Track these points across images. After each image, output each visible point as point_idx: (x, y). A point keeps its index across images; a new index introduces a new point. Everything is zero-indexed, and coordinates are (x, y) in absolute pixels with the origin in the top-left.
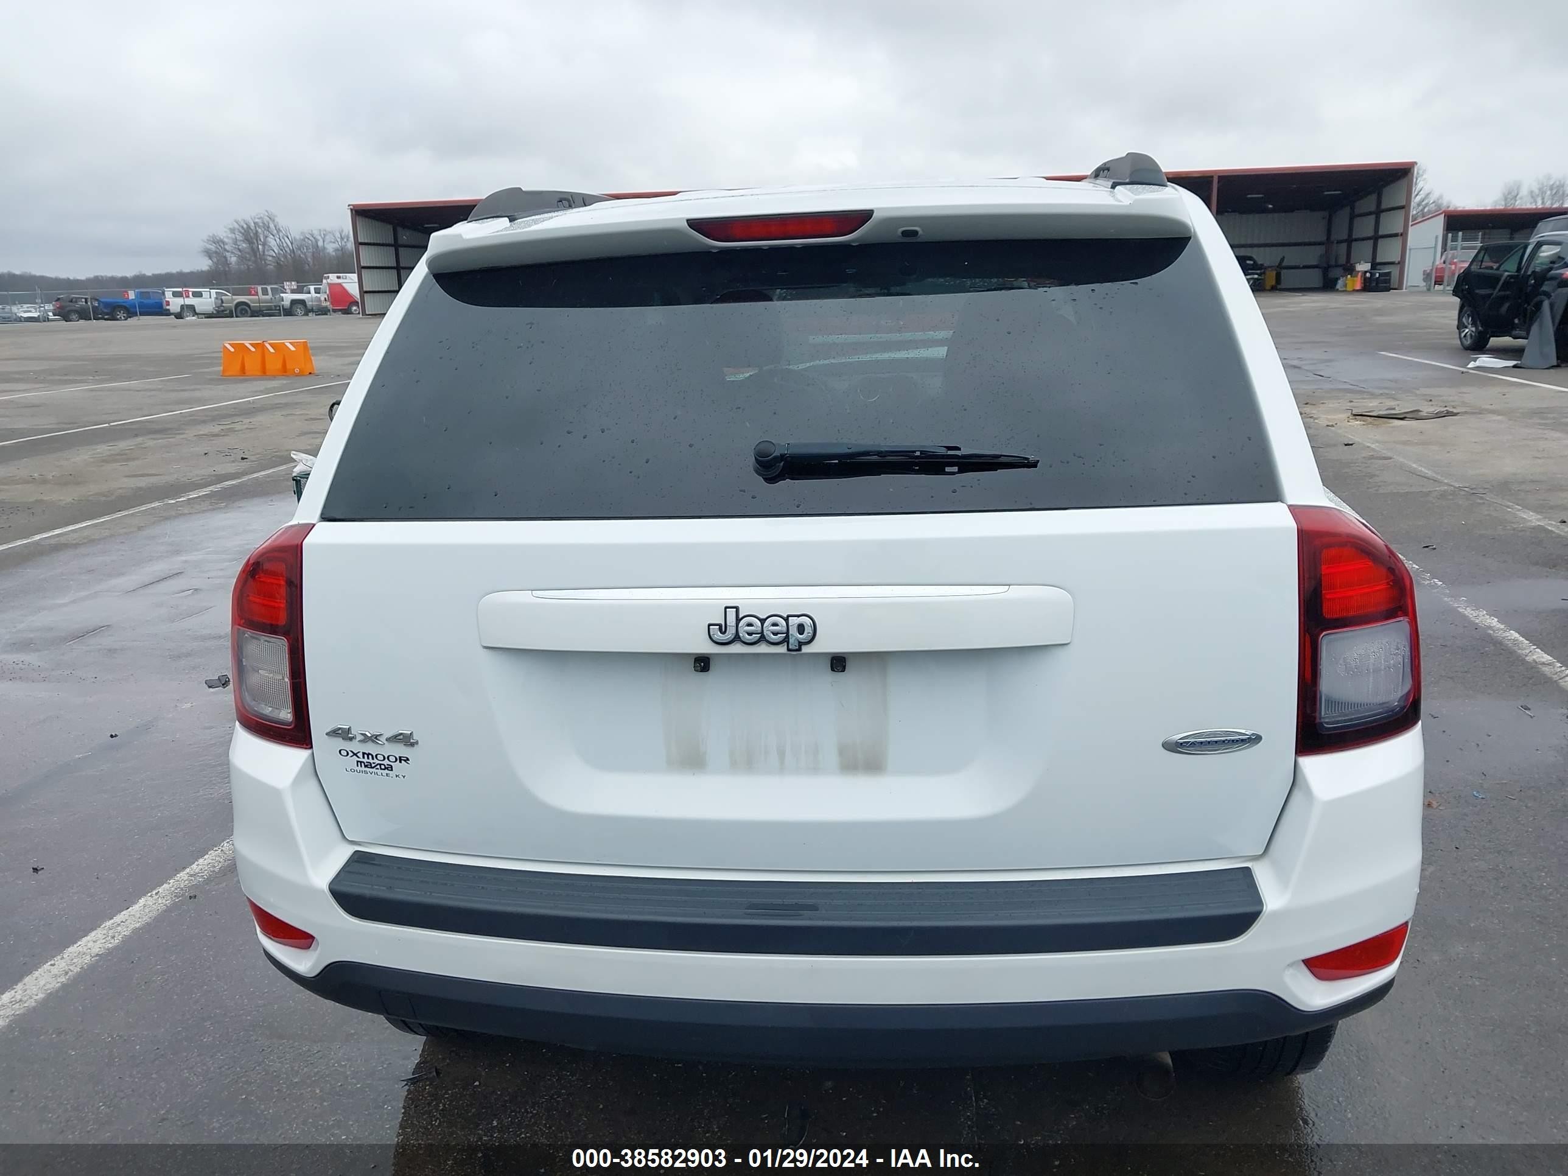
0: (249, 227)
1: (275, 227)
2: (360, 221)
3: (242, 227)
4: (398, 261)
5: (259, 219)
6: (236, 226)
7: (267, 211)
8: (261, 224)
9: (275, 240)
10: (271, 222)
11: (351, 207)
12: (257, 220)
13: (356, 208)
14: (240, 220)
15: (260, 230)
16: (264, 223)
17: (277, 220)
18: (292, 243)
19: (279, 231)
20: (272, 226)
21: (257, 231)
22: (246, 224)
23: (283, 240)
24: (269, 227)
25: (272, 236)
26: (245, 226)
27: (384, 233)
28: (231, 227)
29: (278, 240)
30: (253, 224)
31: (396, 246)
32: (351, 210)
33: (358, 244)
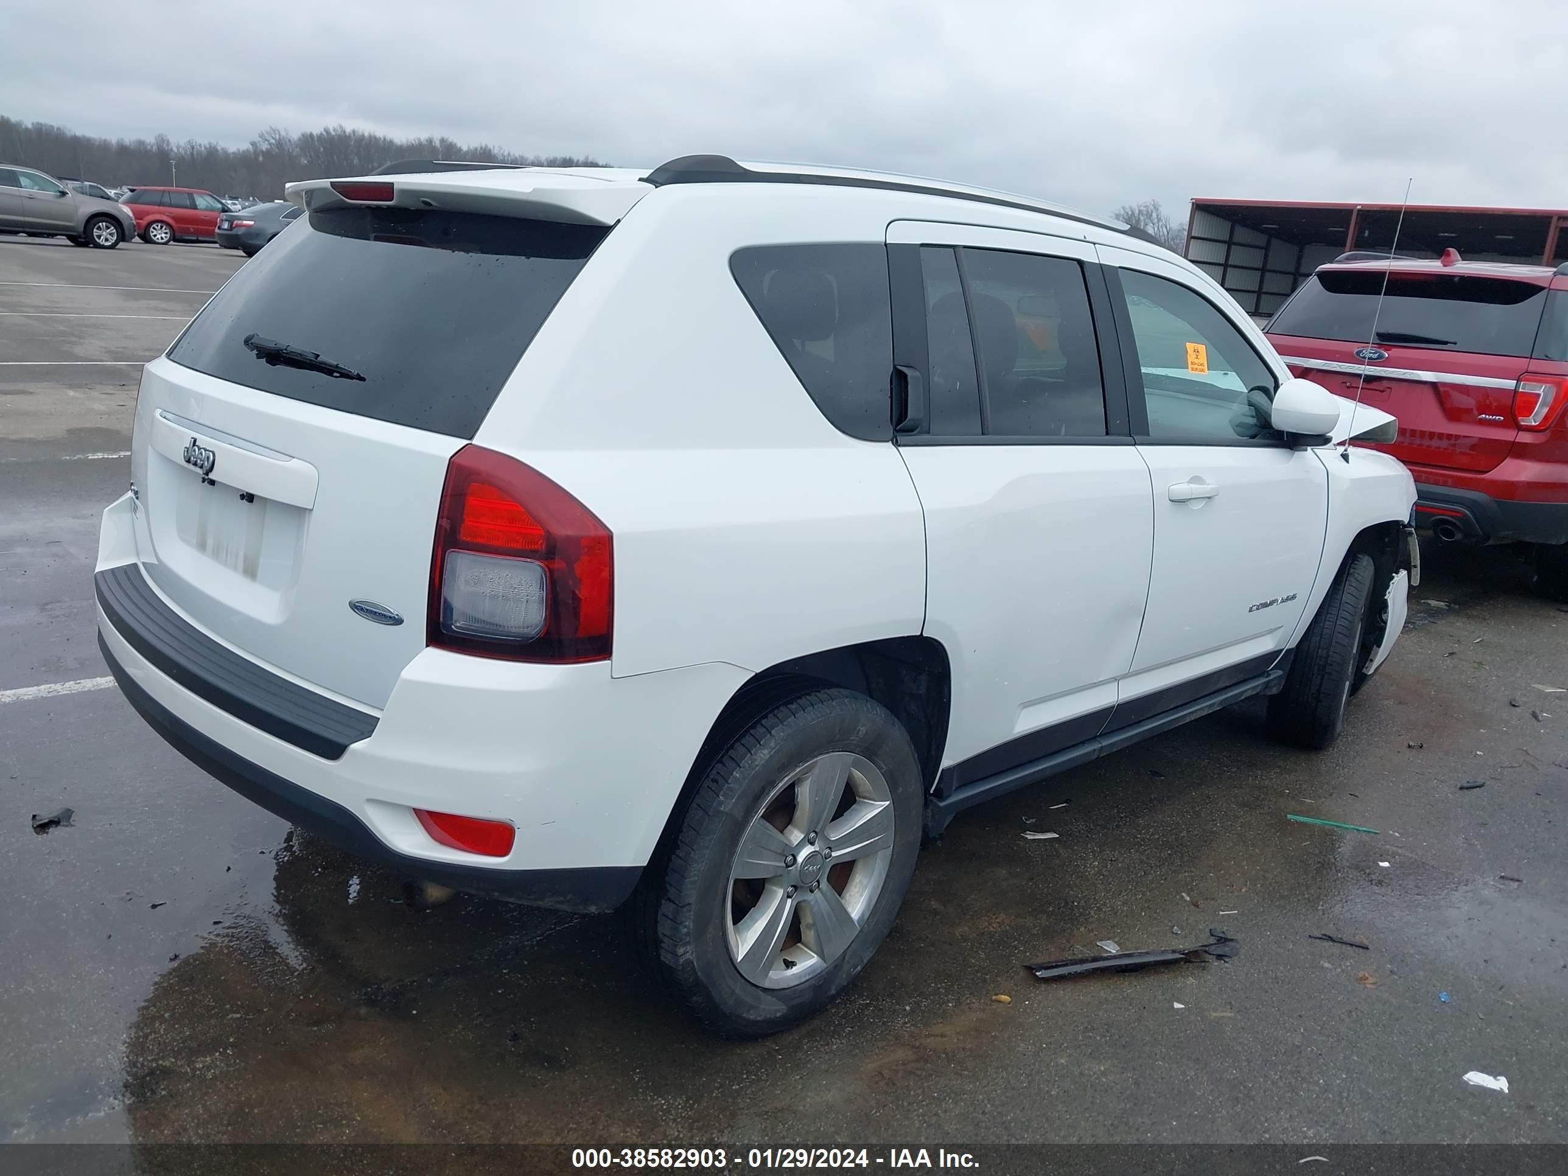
0: (1133, 214)
1: (1157, 215)
2: (1198, 215)
3: (1128, 213)
4: (1227, 259)
5: (1144, 207)
6: (1122, 212)
7: (1154, 200)
8: (1145, 212)
9: (1154, 228)
10: (1154, 211)
11: (1194, 201)
12: (1142, 208)
13: (1198, 203)
14: (1127, 207)
15: (1142, 218)
16: (1148, 212)
17: (1160, 209)
18: (1168, 233)
19: (1159, 220)
20: (1154, 215)
21: (1139, 219)
22: (1132, 211)
23: (1161, 229)
24: (1151, 215)
25: (1151, 225)
26: (1130, 213)
27: (1221, 229)
28: (1117, 212)
29: (1156, 229)
30: (1137, 212)
31: (1230, 243)
32: (1193, 204)
33: (1191, 237)
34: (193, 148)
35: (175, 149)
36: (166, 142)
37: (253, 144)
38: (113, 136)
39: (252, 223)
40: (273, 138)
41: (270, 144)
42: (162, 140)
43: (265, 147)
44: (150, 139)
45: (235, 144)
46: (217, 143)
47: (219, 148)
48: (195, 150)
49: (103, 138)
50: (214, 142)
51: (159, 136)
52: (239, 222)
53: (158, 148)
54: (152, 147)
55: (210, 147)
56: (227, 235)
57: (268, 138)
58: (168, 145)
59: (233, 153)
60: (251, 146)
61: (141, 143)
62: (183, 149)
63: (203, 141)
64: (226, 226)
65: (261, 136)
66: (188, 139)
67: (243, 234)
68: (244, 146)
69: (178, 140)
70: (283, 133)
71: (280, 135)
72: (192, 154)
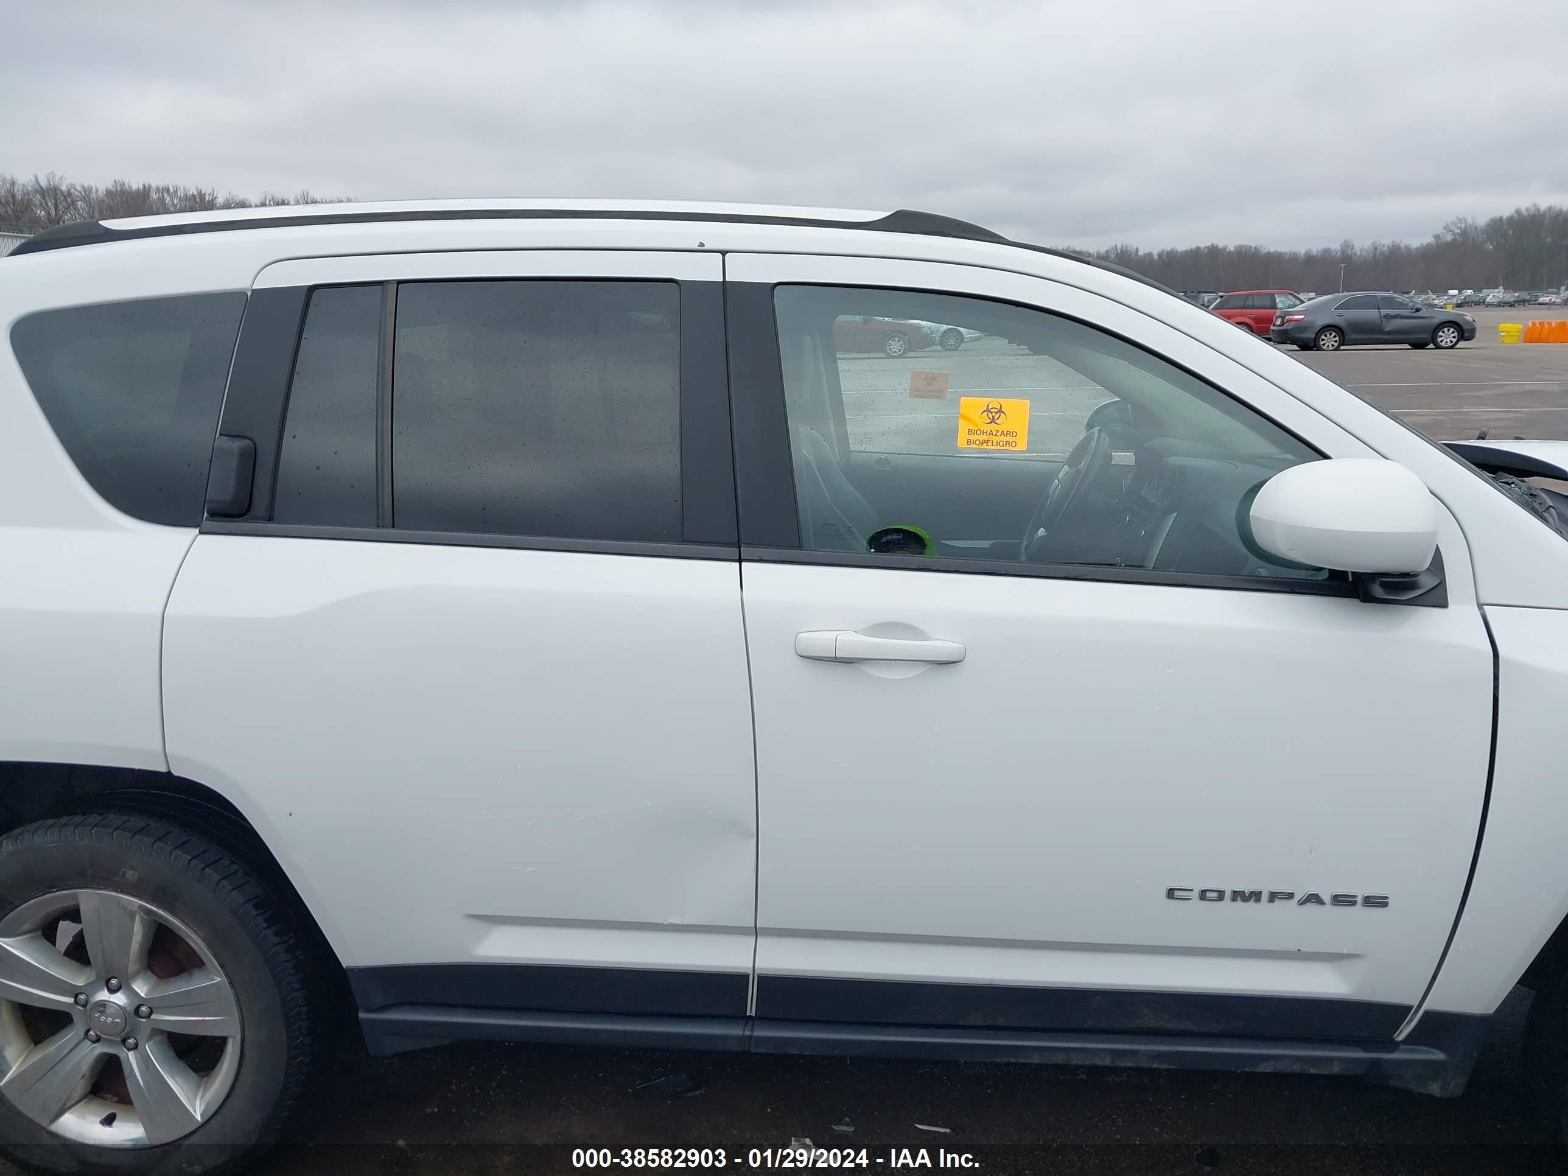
34: (1376, 249)
35: (1358, 253)
36: (1350, 247)
37: (1437, 237)
38: (1300, 248)
39: (1303, 317)
40: (1458, 228)
41: (1454, 234)
42: (1347, 246)
43: (1449, 238)
44: (1335, 246)
45: (1417, 240)
46: (1401, 241)
47: (1402, 245)
48: (1378, 250)
49: (1293, 251)
50: (1397, 241)
51: (1345, 242)
52: (1291, 317)
53: (1343, 253)
54: (1337, 253)
55: (1393, 245)
56: (1279, 331)
57: (1453, 229)
58: (1352, 249)
59: (1416, 248)
60: (1434, 239)
61: (1327, 251)
62: (1366, 251)
63: (1386, 241)
64: (1278, 322)
65: (1447, 228)
66: (1372, 241)
67: (1291, 330)
68: (1427, 239)
69: (1362, 244)
70: (1470, 221)
71: (1466, 223)
72: (1375, 255)
